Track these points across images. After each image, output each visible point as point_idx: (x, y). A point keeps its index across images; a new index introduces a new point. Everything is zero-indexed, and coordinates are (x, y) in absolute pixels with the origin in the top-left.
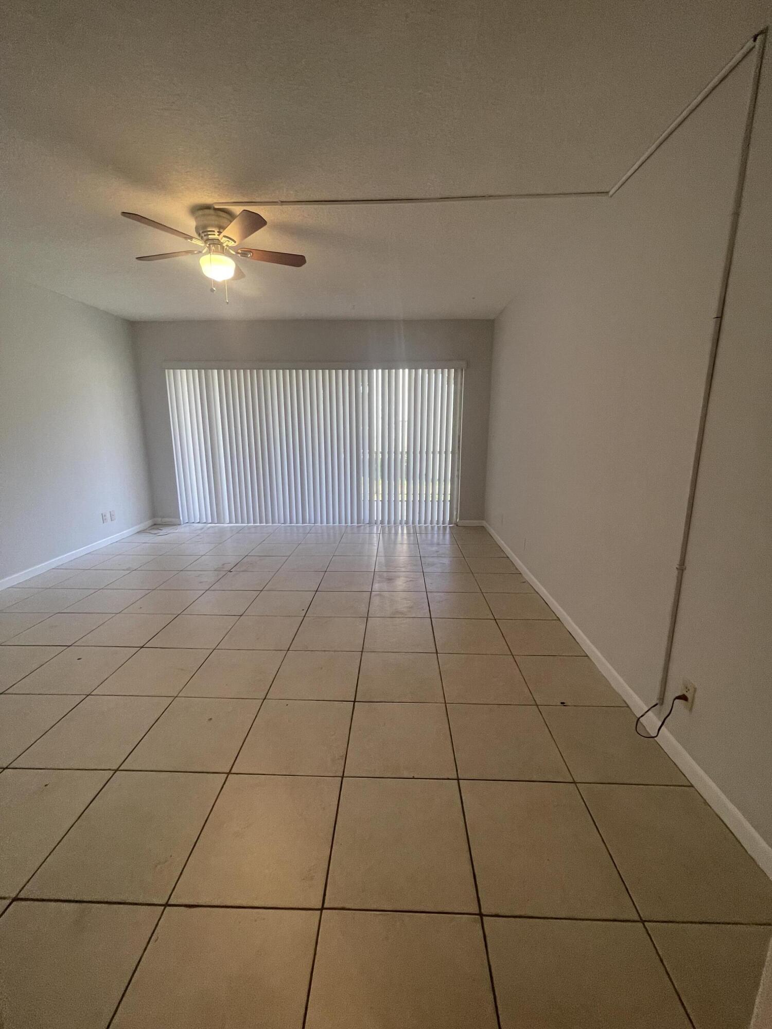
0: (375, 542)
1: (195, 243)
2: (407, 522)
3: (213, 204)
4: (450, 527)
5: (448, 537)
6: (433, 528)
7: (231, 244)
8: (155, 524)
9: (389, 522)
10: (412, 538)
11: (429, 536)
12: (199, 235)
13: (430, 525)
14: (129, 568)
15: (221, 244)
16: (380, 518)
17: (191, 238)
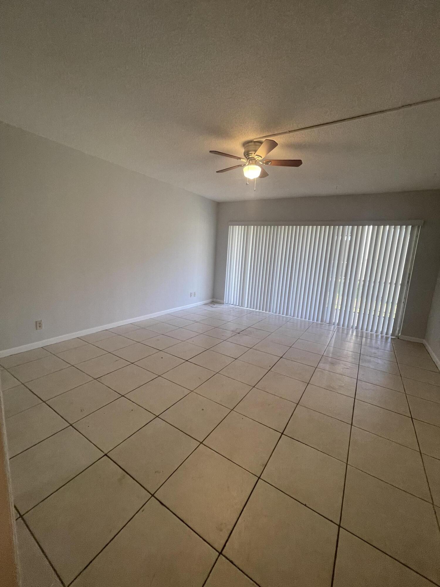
0: (330, 337)
1: (242, 161)
2: (357, 328)
3: (253, 140)
4: (391, 338)
5: (389, 344)
6: (377, 336)
7: (260, 159)
8: (213, 302)
9: (343, 325)
10: (358, 340)
11: (374, 341)
12: (245, 156)
13: (375, 334)
14: (195, 320)
15: (255, 159)
16: (337, 322)
17: (240, 158)
